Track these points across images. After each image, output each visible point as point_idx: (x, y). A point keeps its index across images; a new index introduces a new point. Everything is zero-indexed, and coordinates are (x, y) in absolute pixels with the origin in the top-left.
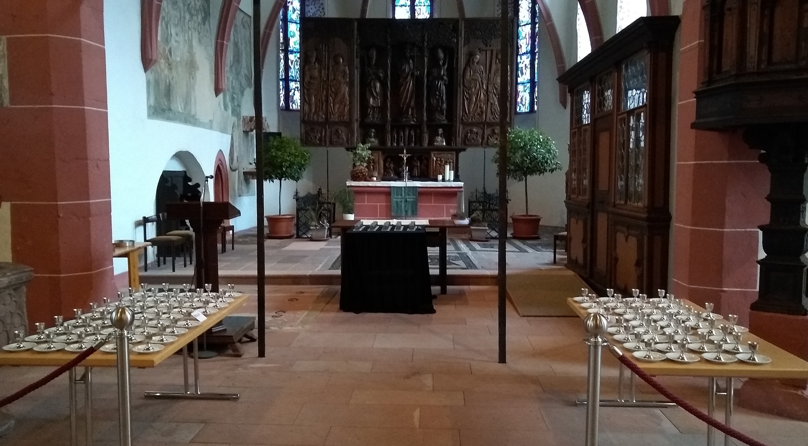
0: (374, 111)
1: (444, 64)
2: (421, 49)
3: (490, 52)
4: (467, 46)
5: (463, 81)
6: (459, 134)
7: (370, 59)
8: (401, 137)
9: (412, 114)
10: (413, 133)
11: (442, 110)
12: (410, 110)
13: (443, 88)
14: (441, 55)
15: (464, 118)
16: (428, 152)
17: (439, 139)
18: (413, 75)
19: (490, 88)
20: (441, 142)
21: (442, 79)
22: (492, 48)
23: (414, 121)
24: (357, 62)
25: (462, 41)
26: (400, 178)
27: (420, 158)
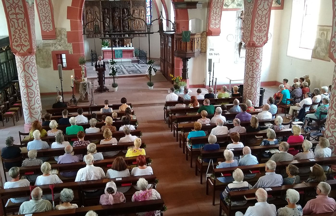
0: (107, 27)
1: (126, 13)
2: (120, 9)
4: (133, 8)
7: (105, 12)
9: (118, 28)
11: (126, 27)
14: (126, 11)
15: (133, 29)
16: (123, 39)
18: (118, 16)
20: (127, 36)
22: (140, 9)
23: (119, 30)
24: (101, 13)
25: (131, 7)
26: (116, 46)
27: (121, 40)
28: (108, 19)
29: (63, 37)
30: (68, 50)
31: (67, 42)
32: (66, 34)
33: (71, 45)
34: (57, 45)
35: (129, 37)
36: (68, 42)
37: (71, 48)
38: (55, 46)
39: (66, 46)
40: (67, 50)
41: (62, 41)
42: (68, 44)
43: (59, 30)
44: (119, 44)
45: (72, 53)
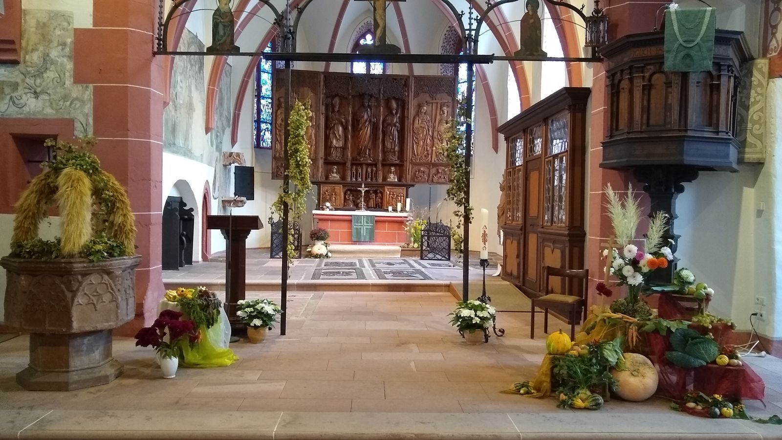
0: (336, 151)
1: (396, 113)
2: (377, 99)
3: (435, 104)
4: (416, 99)
5: (413, 127)
6: (409, 172)
7: (333, 106)
8: (360, 173)
9: (369, 155)
10: (369, 170)
11: (394, 152)
12: (368, 151)
13: (396, 133)
14: (394, 105)
15: (413, 159)
16: (382, 186)
17: (392, 176)
18: (370, 121)
19: (435, 134)
20: (393, 178)
21: (395, 126)
22: (437, 101)
23: (371, 160)
24: (323, 108)
25: (412, 95)
26: (357, 207)
27: (375, 192)
28: (341, 128)
29: (54, 54)
30: (72, 116)
31: (69, 82)
32: (69, 41)
33: (88, 93)
34: (20, 92)
35: (400, 183)
36: (79, 78)
37: (89, 108)
38: (13, 95)
39: (65, 98)
40: (68, 117)
41: (50, 75)
42: (76, 91)
43: (38, 22)
44: (367, 201)
45: (90, 135)
